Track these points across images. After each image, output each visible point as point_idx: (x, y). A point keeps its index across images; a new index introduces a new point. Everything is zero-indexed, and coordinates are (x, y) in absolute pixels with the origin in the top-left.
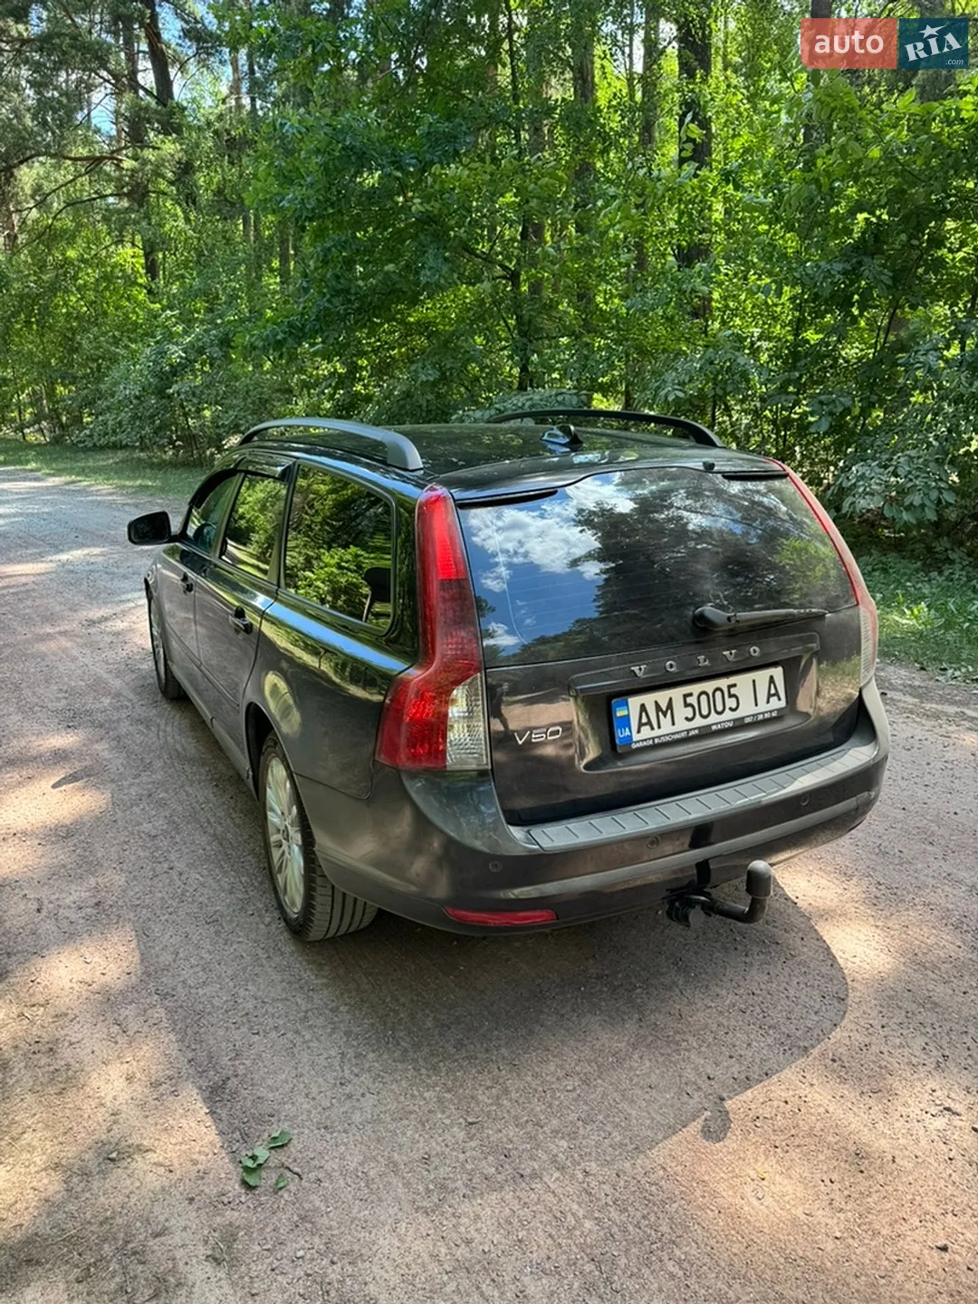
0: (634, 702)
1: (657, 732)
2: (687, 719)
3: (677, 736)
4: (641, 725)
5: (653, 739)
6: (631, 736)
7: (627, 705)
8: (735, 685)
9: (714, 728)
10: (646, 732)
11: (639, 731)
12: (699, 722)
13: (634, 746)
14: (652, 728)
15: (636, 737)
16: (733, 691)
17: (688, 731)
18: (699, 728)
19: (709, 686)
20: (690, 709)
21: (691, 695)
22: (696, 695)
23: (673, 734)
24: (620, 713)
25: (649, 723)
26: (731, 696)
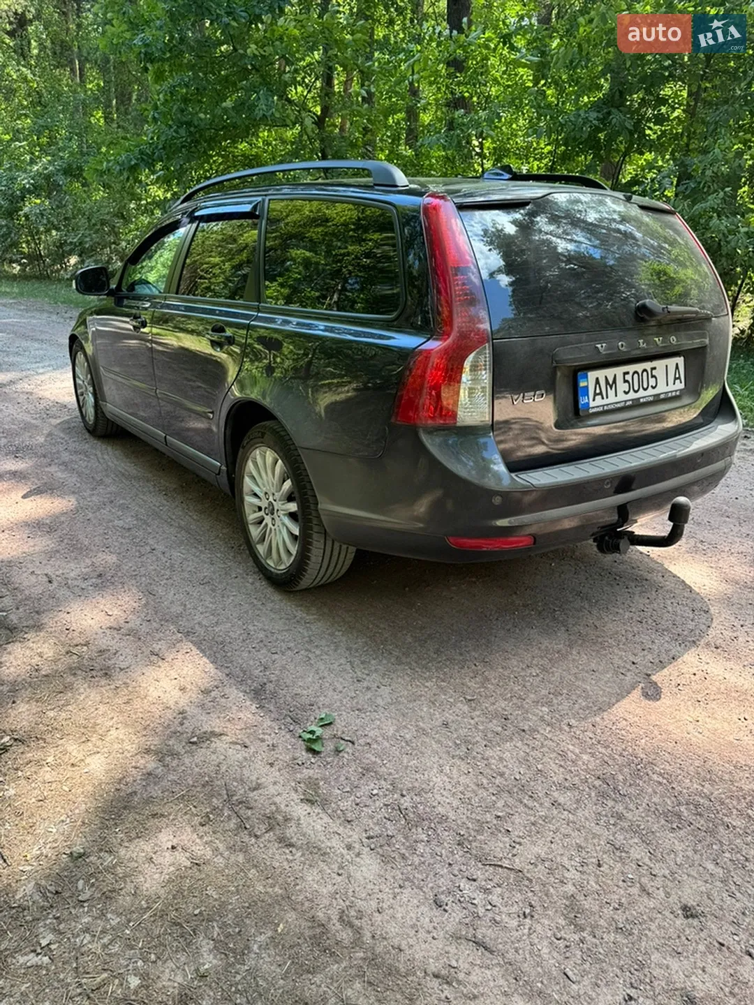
0: (592, 375)
1: (606, 401)
2: (625, 392)
3: (619, 405)
4: (596, 394)
5: (603, 406)
6: (588, 403)
7: (587, 377)
8: (655, 368)
9: (641, 400)
10: (599, 401)
11: (594, 400)
12: (632, 395)
13: (591, 411)
14: (603, 398)
15: (592, 404)
16: (654, 372)
17: (626, 401)
18: (632, 400)
19: (639, 367)
20: (627, 384)
21: (628, 373)
22: (631, 374)
23: (617, 403)
24: (582, 384)
25: (601, 393)
26: (653, 376)
